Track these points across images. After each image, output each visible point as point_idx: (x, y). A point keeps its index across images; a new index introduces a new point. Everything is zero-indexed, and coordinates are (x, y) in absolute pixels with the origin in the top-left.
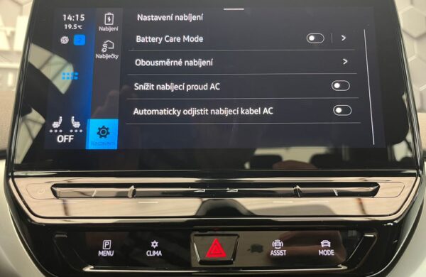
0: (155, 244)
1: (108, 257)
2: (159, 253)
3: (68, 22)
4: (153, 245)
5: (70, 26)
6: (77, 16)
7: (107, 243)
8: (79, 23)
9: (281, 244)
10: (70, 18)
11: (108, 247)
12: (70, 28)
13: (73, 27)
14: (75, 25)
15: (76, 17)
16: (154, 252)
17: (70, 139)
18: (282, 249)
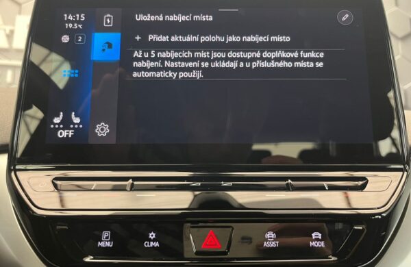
0: (152, 235)
1: (107, 248)
2: (156, 244)
3: (69, 21)
4: (150, 237)
5: (71, 26)
6: (78, 15)
8: (79, 22)
9: (274, 236)
10: (71, 18)
11: (107, 238)
13: (73, 26)
14: (75, 25)
15: (76, 17)
16: (152, 243)
17: (71, 134)
18: (275, 240)
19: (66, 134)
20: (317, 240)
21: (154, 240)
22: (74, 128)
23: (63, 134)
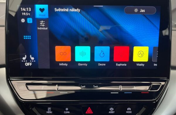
0: (67, 109)
1: (50, 113)
2: (69, 112)
6: (27, 8)
7: (49, 109)
11: (50, 110)
12: (25, 14)
14: (27, 13)
16: (67, 112)
17: (31, 65)
18: (113, 111)
19: (29, 64)
20: (129, 111)
21: (68, 111)
22: (32, 62)
23: (27, 64)
